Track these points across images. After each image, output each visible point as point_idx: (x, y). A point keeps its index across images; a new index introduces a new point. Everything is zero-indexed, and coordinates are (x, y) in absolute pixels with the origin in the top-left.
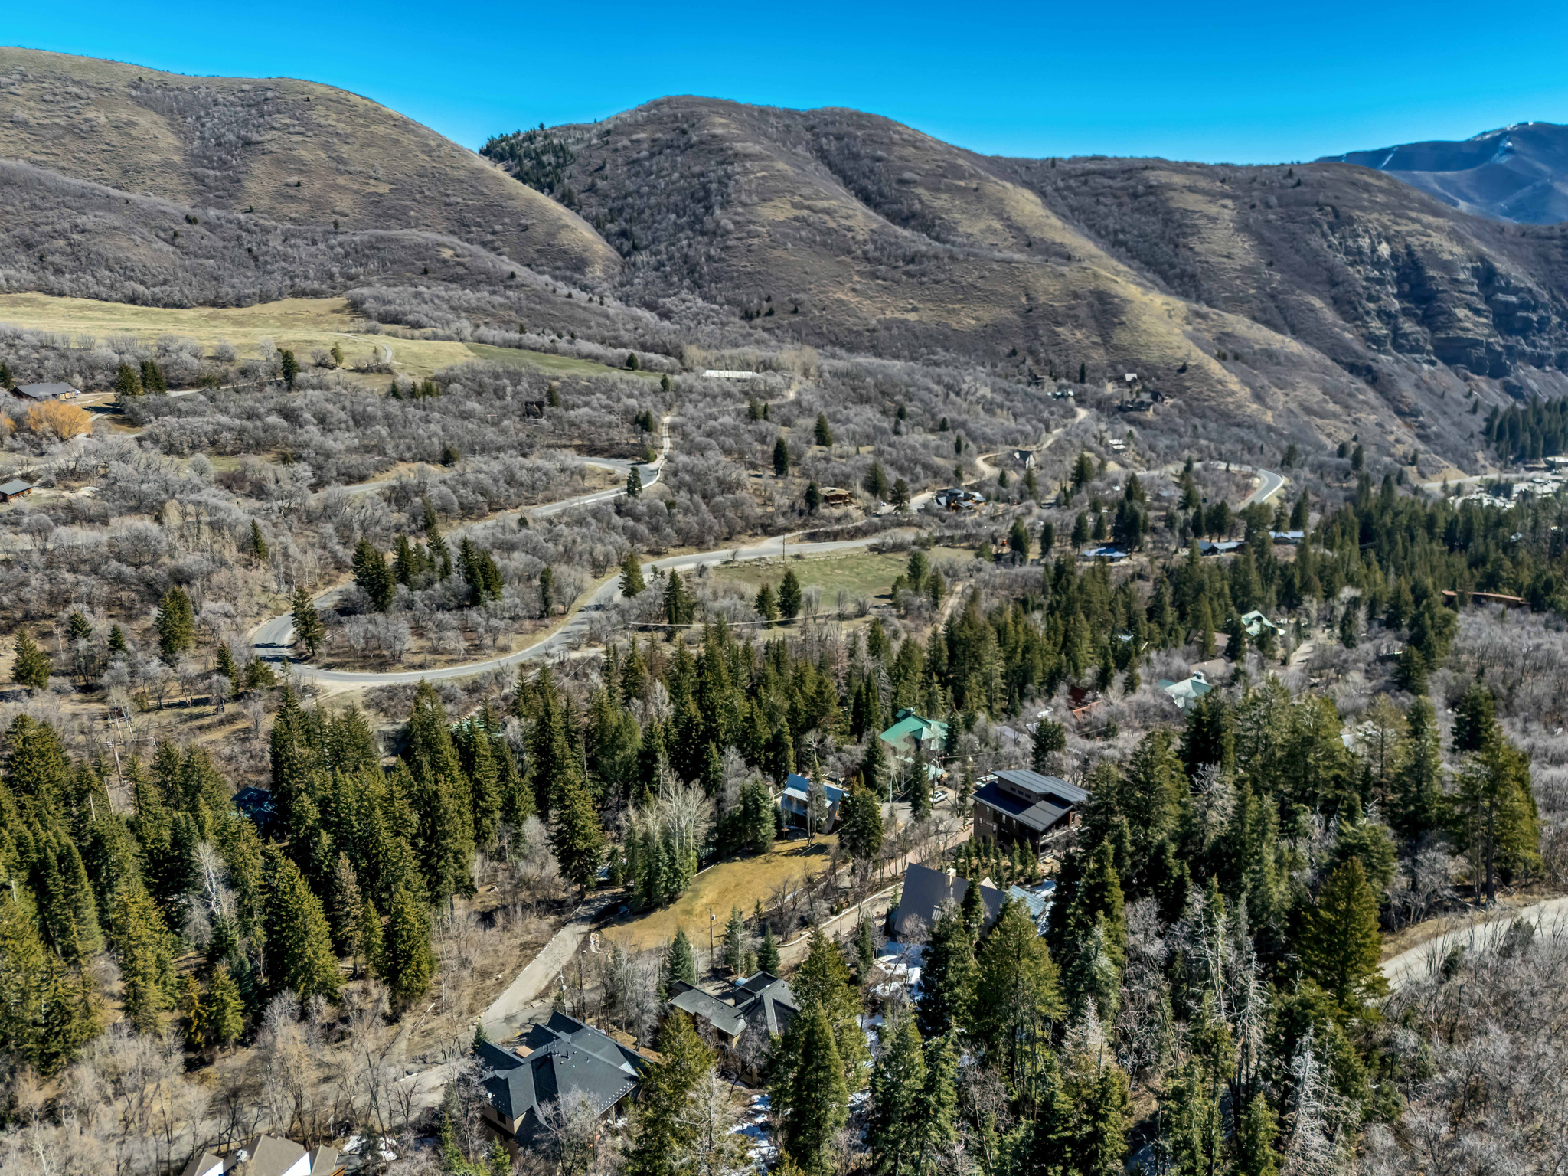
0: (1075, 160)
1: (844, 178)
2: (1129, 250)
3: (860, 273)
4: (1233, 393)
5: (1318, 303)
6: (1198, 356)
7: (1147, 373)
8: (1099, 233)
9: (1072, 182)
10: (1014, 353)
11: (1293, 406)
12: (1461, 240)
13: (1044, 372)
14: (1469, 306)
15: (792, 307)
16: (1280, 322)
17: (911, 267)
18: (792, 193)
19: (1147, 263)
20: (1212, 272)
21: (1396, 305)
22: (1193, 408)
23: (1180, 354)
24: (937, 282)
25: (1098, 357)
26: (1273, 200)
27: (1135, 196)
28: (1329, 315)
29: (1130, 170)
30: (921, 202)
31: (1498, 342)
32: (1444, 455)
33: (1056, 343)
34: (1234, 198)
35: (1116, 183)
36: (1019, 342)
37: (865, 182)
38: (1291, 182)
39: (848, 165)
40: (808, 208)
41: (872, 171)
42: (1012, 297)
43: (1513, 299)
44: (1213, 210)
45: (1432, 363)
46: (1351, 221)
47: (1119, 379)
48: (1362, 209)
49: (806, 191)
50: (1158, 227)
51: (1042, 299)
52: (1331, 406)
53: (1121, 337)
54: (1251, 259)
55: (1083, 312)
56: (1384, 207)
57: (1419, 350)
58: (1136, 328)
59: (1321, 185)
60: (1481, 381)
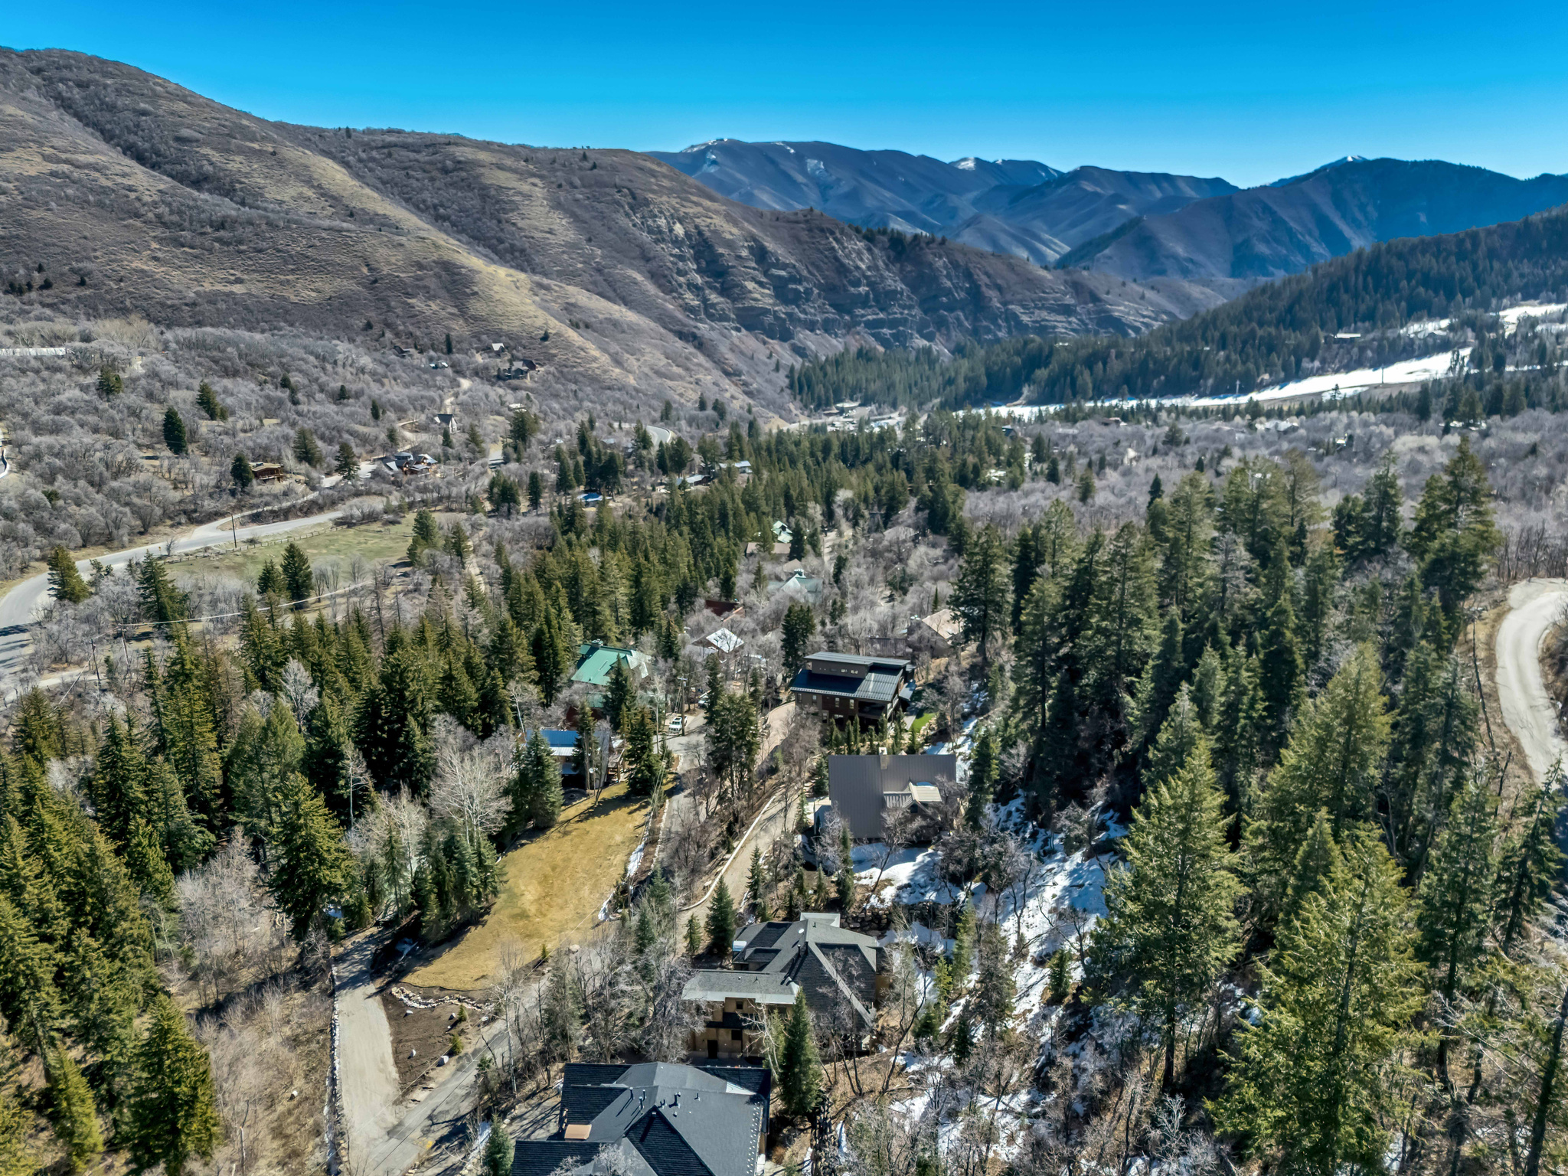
0: (369, 132)
1: (102, 132)
2: (453, 225)
3: (159, 240)
4: (595, 359)
5: (639, 277)
6: (555, 326)
7: (513, 342)
8: (418, 208)
9: (374, 153)
10: (369, 326)
11: (646, 370)
12: (735, 223)
13: (407, 345)
14: (754, 279)
15: (76, 279)
16: (611, 294)
17: (222, 233)
18: (41, 145)
19: (475, 238)
20: (541, 248)
21: (699, 280)
22: (565, 374)
23: (539, 322)
24: (260, 251)
25: (459, 328)
26: (577, 182)
27: (445, 171)
28: (651, 288)
29: (432, 144)
30: (211, 163)
31: (781, 309)
32: (767, 406)
33: (412, 315)
34: (541, 177)
35: (422, 157)
36: (372, 315)
37: (132, 138)
38: (587, 165)
39: (104, 117)
40: (67, 162)
41: (137, 126)
42: (353, 268)
43: (783, 273)
44: (525, 188)
45: (738, 330)
46: (647, 203)
47: (488, 349)
48: (653, 192)
49: (57, 142)
50: (476, 202)
51: (385, 271)
52: (675, 369)
53: (477, 307)
54: (571, 236)
55: (432, 283)
56: (670, 191)
57: (727, 319)
58: (489, 299)
59: (614, 169)
60: (775, 344)
